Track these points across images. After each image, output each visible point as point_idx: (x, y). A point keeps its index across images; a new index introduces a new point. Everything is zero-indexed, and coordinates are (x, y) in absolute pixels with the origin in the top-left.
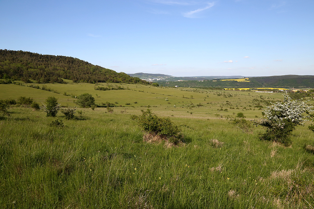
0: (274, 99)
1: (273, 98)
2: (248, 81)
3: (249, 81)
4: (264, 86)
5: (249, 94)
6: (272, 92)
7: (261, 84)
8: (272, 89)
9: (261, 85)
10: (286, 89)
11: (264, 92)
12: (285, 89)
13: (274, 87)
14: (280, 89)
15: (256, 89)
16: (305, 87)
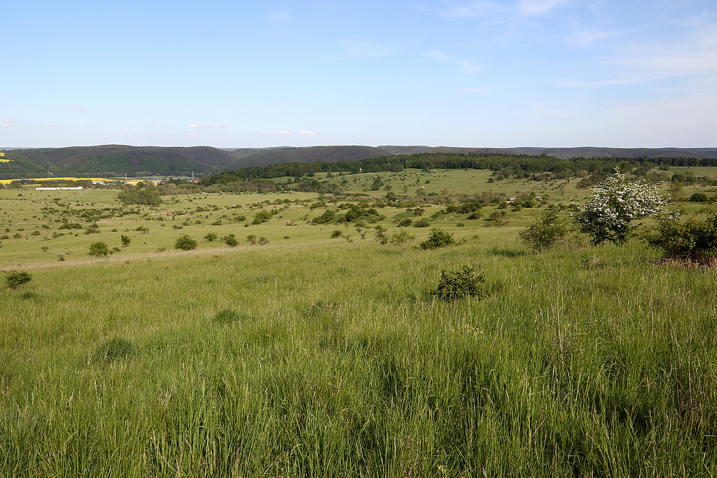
0: (92, 204)
1: (90, 204)
2: (4, 161)
3: (8, 161)
4: (52, 174)
5: (20, 195)
6: (81, 188)
7: (44, 168)
8: (75, 179)
9: (44, 172)
10: (111, 181)
11: (59, 189)
12: (107, 180)
13: (79, 174)
14: (95, 181)
15: (33, 182)
16: (150, 173)
